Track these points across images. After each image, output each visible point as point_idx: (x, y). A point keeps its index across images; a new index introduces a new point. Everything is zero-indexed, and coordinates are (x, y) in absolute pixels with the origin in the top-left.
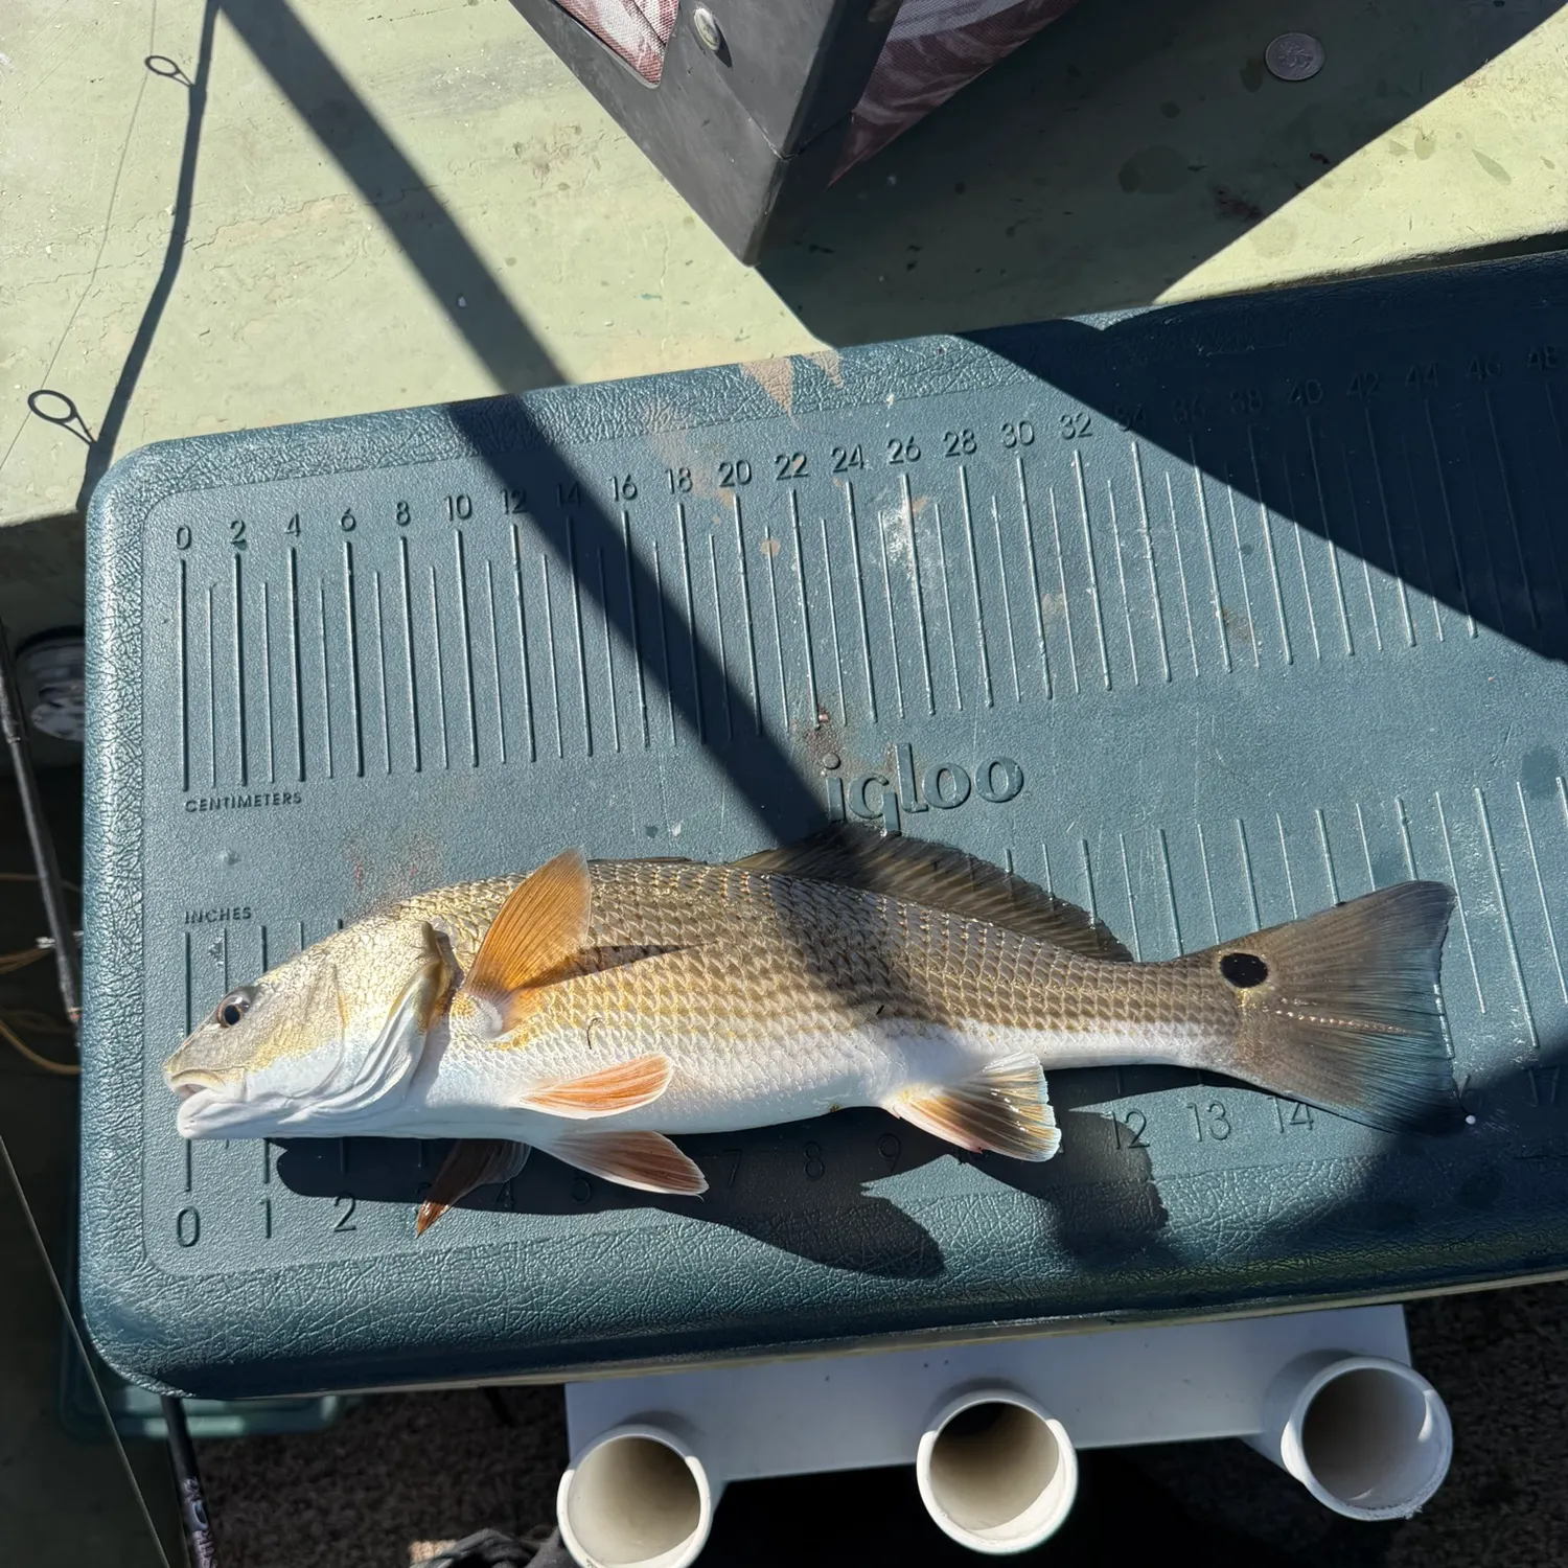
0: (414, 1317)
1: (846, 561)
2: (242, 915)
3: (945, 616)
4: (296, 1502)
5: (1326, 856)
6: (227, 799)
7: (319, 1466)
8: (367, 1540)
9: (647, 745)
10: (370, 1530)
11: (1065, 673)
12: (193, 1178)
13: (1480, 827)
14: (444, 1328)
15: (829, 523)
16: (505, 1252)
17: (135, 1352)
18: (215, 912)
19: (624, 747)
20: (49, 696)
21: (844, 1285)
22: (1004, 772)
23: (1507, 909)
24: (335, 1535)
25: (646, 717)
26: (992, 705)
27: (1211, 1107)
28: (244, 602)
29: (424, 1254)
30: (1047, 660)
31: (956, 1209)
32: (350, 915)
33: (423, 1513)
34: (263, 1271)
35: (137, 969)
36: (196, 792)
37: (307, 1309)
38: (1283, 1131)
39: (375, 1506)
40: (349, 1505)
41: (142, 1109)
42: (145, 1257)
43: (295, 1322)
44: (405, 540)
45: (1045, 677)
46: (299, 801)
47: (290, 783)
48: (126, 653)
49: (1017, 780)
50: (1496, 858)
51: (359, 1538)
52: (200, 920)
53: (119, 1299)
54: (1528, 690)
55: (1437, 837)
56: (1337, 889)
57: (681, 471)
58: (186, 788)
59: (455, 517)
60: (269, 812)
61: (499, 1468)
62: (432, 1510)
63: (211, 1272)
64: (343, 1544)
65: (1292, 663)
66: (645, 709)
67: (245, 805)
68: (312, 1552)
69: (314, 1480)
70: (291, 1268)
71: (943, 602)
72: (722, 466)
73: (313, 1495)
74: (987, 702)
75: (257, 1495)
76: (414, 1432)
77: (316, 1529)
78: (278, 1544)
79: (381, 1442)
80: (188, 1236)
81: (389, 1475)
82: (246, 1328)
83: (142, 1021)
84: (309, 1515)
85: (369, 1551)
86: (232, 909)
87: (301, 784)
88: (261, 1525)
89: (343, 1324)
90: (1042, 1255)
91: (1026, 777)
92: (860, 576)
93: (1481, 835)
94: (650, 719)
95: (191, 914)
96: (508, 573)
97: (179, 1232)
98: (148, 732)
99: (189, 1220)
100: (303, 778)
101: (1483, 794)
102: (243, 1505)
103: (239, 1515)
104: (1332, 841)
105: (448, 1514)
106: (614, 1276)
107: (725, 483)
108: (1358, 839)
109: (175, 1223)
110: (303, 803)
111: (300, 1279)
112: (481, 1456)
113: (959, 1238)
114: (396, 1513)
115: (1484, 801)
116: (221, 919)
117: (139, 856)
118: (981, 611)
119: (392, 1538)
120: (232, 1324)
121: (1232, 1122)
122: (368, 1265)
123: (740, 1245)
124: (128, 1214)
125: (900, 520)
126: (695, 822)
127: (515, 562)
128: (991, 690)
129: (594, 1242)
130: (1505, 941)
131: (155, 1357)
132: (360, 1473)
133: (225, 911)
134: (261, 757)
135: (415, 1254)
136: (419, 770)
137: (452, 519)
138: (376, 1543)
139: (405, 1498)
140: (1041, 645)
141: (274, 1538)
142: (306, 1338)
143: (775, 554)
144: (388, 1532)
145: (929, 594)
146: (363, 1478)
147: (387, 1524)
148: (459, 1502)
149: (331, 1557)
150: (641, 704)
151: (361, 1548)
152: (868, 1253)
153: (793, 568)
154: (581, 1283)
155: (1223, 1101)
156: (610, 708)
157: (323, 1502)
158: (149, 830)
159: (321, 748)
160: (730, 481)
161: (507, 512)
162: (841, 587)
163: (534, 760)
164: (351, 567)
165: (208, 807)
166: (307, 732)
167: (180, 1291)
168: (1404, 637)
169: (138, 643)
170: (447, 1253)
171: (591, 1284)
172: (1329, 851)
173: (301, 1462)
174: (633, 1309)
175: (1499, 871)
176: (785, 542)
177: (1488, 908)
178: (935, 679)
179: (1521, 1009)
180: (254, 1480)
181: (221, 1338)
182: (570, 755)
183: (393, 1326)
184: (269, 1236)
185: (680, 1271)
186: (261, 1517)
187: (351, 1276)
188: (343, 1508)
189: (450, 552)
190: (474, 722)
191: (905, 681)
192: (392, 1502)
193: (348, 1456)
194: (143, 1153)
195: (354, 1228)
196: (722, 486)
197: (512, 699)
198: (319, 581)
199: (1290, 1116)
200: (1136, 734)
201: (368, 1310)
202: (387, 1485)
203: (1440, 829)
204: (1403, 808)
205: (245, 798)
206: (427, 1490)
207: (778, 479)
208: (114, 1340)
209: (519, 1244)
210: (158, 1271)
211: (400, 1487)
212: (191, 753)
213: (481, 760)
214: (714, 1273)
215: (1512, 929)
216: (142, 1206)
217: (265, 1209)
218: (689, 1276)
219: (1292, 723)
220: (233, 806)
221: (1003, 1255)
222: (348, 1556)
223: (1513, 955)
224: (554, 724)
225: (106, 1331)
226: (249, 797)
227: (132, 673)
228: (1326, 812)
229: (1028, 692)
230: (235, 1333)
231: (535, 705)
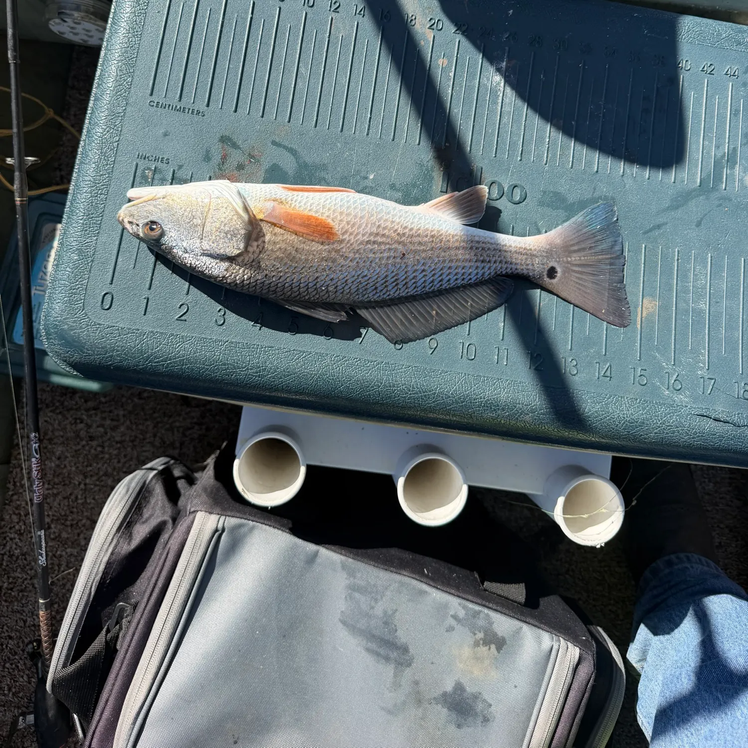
0: (204, 368)
1: (474, 79)
2: (164, 162)
3: (510, 115)
4: (76, 419)
5: (643, 265)
6: (169, 105)
7: (90, 404)
8: (107, 444)
9: (368, 134)
10: (109, 439)
11: (554, 155)
12: (115, 278)
13: (707, 271)
14: (216, 376)
15: (471, 59)
16: (253, 348)
17: (67, 353)
18: (152, 156)
19: (357, 133)
20: (62, 16)
21: (399, 399)
22: (519, 191)
23: (709, 308)
24: (91, 438)
25: (370, 122)
26: (521, 160)
27: (572, 360)
28: (198, 14)
29: (215, 340)
30: (548, 147)
31: (455, 378)
32: (215, 175)
33: (136, 437)
34: (138, 330)
35: (109, 173)
36: (155, 98)
37: (155, 353)
38: (598, 378)
39: (114, 429)
40: (102, 426)
41: (97, 239)
42: (83, 310)
43: (148, 357)
44: (280, 8)
45: (546, 155)
46: (204, 116)
47: (202, 107)
48: (136, 21)
49: (523, 196)
50: (710, 285)
51: (103, 442)
52: (145, 159)
53: (66, 326)
54: (740, 219)
55: (689, 270)
56: (644, 281)
57: (412, 16)
58: (151, 94)
59: (306, 5)
60: (187, 117)
61: (177, 424)
62: (141, 437)
63: (114, 325)
64: (94, 443)
65: (649, 179)
66: (370, 118)
67: (178, 110)
68: (78, 444)
69: (87, 410)
70: (152, 332)
71: (511, 109)
72: (431, 19)
73: (85, 417)
74: (519, 158)
75: (58, 411)
76: (140, 398)
77: (83, 434)
78: (62, 437)
79: (124, 400)
80: (106, 305)
81: (124, 416)
82: (124, 354)
83: (106, 198)
84: (81, 426)
85: (106, 449)
86: (161, 157)
87: (206, 108)
88: (56, 426)
89: (170, 363)
90: (487, 407)
91: (528, 195)
92: (479, 87)
93: (707, 274)
94: (371, 123)
95: (141, 154)
96: (323, 38)
97: (102, 302)
98: (138, 62)
99: (108, 298)
100: (208, 105)
101: (711, 257)
102: (50, 414)
103: (46, 419)
104: (646, 260)
105: (148, 440)
106: (299, 371)
107: (430, 27)
108: (657, 262)
109: (101, 298)
110: (205, 117)
111: (155, 338)
112: (170, 417)
113: (454, 391)
114: (123, 435)
115: (711, 260)
116: (155, 161)
117: (121, 120)
118: (526, 118)
119: (119, 445)
120: (118, 351)
121: (579, 369)
122: (188, 339)
123: (359, 371)
124: (79, 288)
125: (502, 67)
126: (381, 175)
127: (328, 34)
128: (522, 153)
129: (294, 353)
130: (706, 321)
131: (76, 357)
132: (110, 412)
133: (157, 158)
134: (190, 91)
135: (211, 339)
136: (262, 117)
137: (304, 5)
138: (110, 446)
139: (128, 428)
140: (548, 140)
141: (61, 433)
142: (151, 365)
143: (444, 66)
144: (117, 442)
145: (505, 104)
146: (111, 414)
147: (118, 439)
148: (155, 436)
149: (87, 448)
150: (369, 116)
151: (103, 447)
152: (413, 388)
153: (450, 74)
154: (284, 371)
155: (577, 359)
156: (355, 113)
157: (89, 422)
158: (129, 109)
159: (219, 94)
160: (432, 27)
161: (330, 10)
162: (469, 89)
163: (316, 126)
164: (252, 13)
165: (160, 106)
166: (215, 85)
167: (97, 330)
168: (696, 182)
169: (143, 18)
170: (226, 342)
171: (289, 372)
172: (644, 264)
173: (83, 400)
174: (304, 388)
175: (710, 291)
176: (450, 62)
177: (702, 306)
178: (499, 142)
179: (705, 352)
180: (57, 404)
181: (111, 356)
182: (332, 128)
183: (193, 370)
184: (145, 315)
185: (329, 376)
186: (57, 422)
187: (179, 342)
188: (98, 427)
189: (300, 20)
190: (293, 102)
191: (486, 138)
192: (122, 429)
193: (106, 403)
194: (92, 261)
195: (186, 321)
196: (428, 28)
197: (312, 96)
198: (236, 15)
199: (603, 372)
200: (578, 190)
201: (184, 360)
202: (122, 420)
203: (691, 267)
204: (678, 253)
205: (178, 107)
206: (141, 427)
207: (454, 33)
208: (58, 344)
209: (260, 346)
210: (88, 318)
211: (128, 422)
212: (157, 78)
213: (291, 120)
214: (344, 380)
215: (709, 317)
216: (87, 285)
217: (146, 301)
218: (333, 379)
219: (642, 205)
220: (172, 109)
221: (471, 403)
222: (95, 449)
223: (707, 329)
224: (328, 113)
225: (55, 339)
226: (180, 107)
227: (137, 32)
228: (647, 247)
229: (537, 159)
230: (118, 355)
231: (321, 102)
